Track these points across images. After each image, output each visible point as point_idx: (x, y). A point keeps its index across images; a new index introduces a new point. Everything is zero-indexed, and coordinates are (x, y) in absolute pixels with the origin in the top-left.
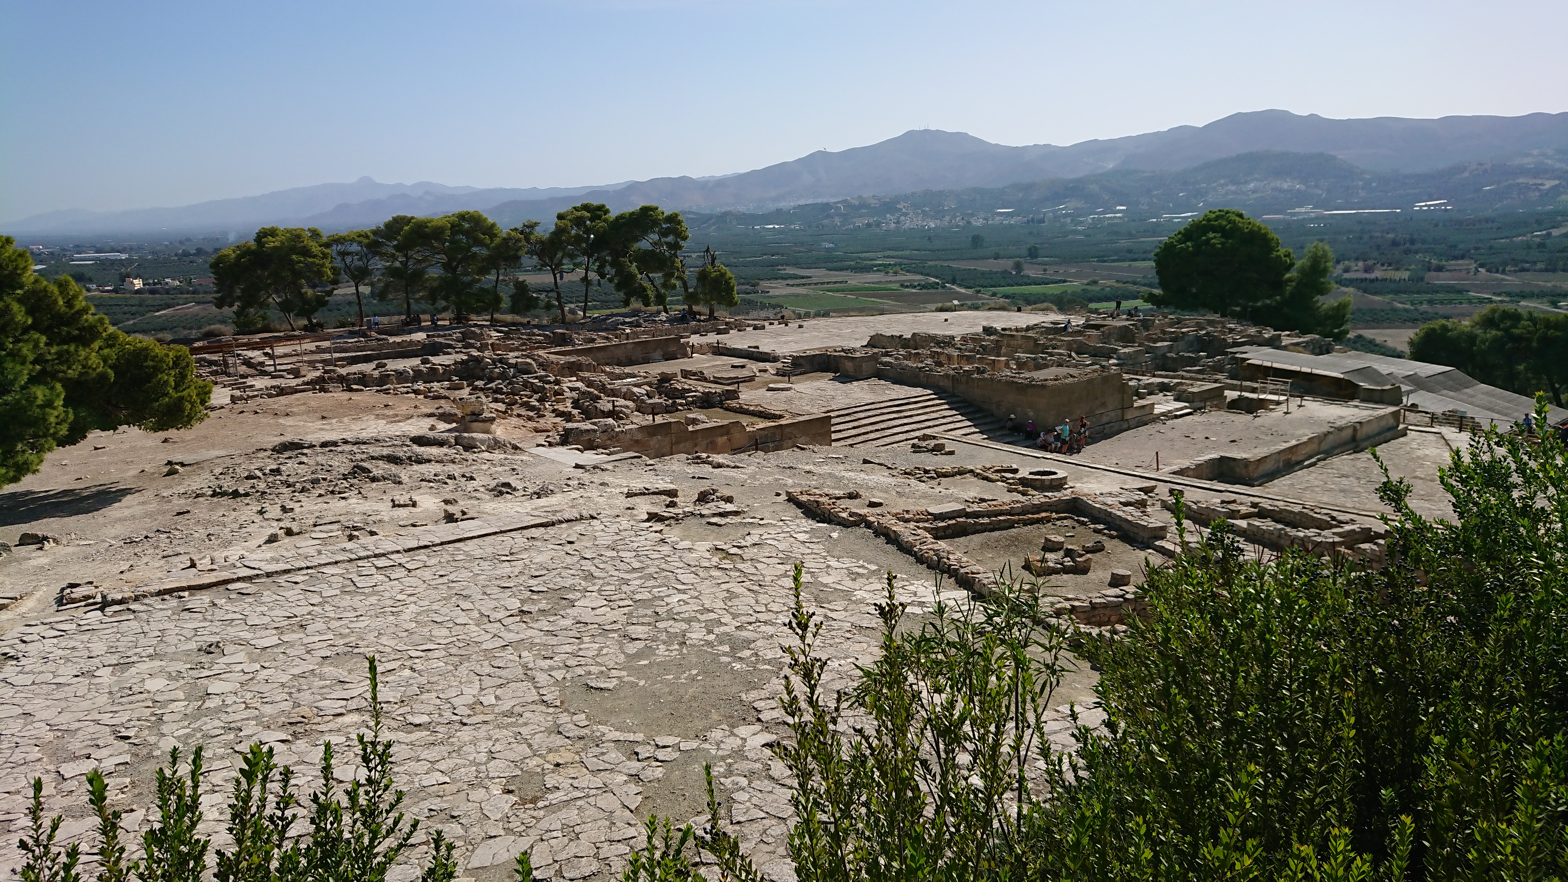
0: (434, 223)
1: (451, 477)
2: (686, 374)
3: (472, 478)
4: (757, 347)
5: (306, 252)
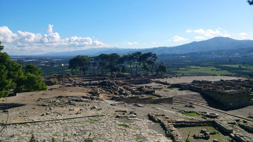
0: (108, 55)
1: (85, 105)
3: (89, 105)
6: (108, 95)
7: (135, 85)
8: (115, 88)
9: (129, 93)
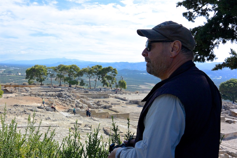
0: (67, 66)
1: (40, 115)
2: (103, 101)
3: (44, 116)
4: (125, 98)
5: (42, 70)
6: (64, 107)
7: (92, 98)
8: (71, 100)
9: (86, 106)
